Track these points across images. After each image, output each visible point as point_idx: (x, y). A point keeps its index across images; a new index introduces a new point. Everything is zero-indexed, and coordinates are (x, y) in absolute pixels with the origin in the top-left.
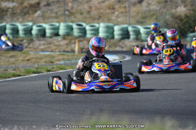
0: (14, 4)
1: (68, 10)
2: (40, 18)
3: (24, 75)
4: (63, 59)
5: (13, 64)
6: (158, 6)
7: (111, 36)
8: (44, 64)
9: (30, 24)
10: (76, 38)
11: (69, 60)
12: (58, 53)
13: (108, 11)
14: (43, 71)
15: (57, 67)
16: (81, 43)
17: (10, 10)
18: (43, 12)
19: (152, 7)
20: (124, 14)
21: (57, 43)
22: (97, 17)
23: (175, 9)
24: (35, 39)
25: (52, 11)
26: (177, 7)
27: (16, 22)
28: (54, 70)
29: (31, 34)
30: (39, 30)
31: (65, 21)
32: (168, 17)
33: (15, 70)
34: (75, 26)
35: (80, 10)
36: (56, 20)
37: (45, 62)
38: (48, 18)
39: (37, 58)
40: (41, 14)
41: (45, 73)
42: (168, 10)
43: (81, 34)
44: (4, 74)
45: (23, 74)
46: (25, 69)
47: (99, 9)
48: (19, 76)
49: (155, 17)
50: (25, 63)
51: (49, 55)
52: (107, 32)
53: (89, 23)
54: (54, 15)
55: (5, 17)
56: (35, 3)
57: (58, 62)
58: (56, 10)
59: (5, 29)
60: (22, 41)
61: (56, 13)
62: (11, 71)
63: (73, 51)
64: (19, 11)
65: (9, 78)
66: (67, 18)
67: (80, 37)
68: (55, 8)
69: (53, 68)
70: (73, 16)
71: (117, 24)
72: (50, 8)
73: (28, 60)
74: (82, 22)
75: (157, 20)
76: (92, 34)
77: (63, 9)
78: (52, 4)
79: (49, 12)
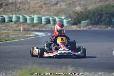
1: (17, 8)
2: (2, 12)
4: (14, 34)
6: (65, 6)
7: (40, 22)
8: (4, 37)
10: (21, 23)
11: (17, 35)
12: (12, 31)
13: (39, 9)
14: (3, 41)
15: (11, 39)
16: (24, 26)
18: (4, 9)
19: (63, 7)
20: (47, 11)
21: (11, 26)
22: (33, 12)
25: (9, 8)
26: (76, 7)
30: (2, 19)
31: (16, 14)
32: (71, 12)
34: (21, 17)
35: (24, 8)
36: (11, 13)
37: (5, 36)
38: (7, 12)
40: (3, 10)
41: (4, 42)
42: (71, 9)
43: (24, 21)
47: (34, 7)
49: (64, 12)
51: (7, 32)
52: (38, 20)
53: (29, 15)
54: (9, 10)
57: (11, 36)
61: (11, 9)
63: (20, 30)
66: (17, 12)
67: (23, 22)
69: (9, 39)
70: (20, 11)
71: (44, 16)
72: (8, 7)
74: (25, 14)
75: (65, 14)
76: (30, 21)
77: (14, 7)
78: (9, 4)
79: (7, 9)
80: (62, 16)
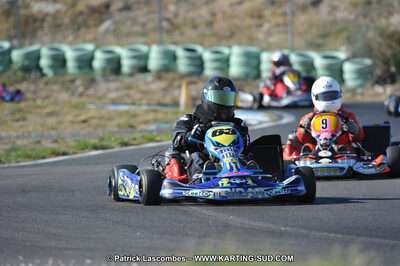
0: (58, 6)
1: (168, 20)
2: (110, 38)
3: (75, 153)
4: (156, 121)
5: (53, 129)
6: (351, 13)
7: (254, 73)
8: (115, 129)
9: (90, 47)
10: (183, 76)
11: (166, 123)
12: (145, 108)
13: (250, 21)
14: (113, 145)
15: (143, 137)
16: (193, 87)
17: (49, 19)
18: (115, 23)
19: (340, 15)
20: (281, 29)
21: (143, 87)
22: (227, 34)
23: (387, 18)
24: (99, 78)
25: (134, 21)
26: (390, 14)
27: (60, 42)
28: (135, 142)
29: (90, 67)
30: (108, 61)
31: (160, 43)
32: (371, 34)
33: (56, 141)
34: (180, 52)
35: (193, 20)
36: (142, 39)
37: (119, 126)
38: (129, 35)
39: (101, 118)
40: (112, 28)
41: (118, 149)
42: (372, 21)
43: (192, 69)
44: (33, 150)
45: (71, 151)
46: (75, 141)
47: (231, 17)
48: (64, 154)
49: (345, 34)
50: (77, 128)
51: (127, 112)
52: (246, 64)
53: (211, 46)
54: (137, 29)
55: (40, 33)
56: (100, 6)
57: (144, 127)
58: (142, 20)
59: (38, 58)
60: (72, 81)
61: (144, 25)
62: (48, 145)
63: (176, 104)
64: (66, 20)
65: (44, 158)
66: (165, 37)
67: (190, 74)
68: (140, 14)
69: (135, 139)
70: (177, 33)
71: (269, 49)
72: (132, 14)
73: (84, 121)
74: (196, 43)
75: (349, 41)
76: (216, 69)
77: (155, 17)
78: (135, 6)
79: (128, 23)
80: (337, 50)
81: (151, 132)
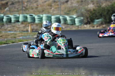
1: (24, 7)
2: (8, 12)
4: (22, 36)
6: (77, 4)
8: (10, 38)
9: (2, 15)
10: (29, 23)
11: (25, 36)
12: (18, 32)
13: (48, 7)
14: (10, 43)
15: (18, 40)
16: (32, 26)
18: (9, 8)
19: (74, 5)
20: (57, 9)
21: (18, 26)
22: (42, 11)
23: (87, 6)
24: (5, 24)
25: (15, 7)
26: (88, 4)
28: (16, 42)
29: (3, 21)
30: (8, 19)
31: (22, 13)
32: (83, 10)
34: (28, 16)
35: (32, 7)
36: (17, 13)
37: (11, 37)
38: (13, 12)
39: (6, 35)
40: (8, 9)
42: (83, 6)
47: (43, 6)
49: (75, 10)
51: (14, 33)
52: (47, 19)
53: (37, 14)
54: (16, 10)
56: (5, 3)
57: (18, 38)
58: (17, 7)
61: (18, 8)
63: (27, 31)
66: (24, 11)
67: (31, 22)
68: (16, 5)
69: (16, 41)
70: (27, 11)
71: (53, 15)
72: (14, 6)
73: (1, 36)
74: (33, 14)
75: (77, 12)
76: (39, 21)
77: (21, 6)
78: (15, 3)
79: (13, 8)
80: (73, 15)
81: (20, 39)
